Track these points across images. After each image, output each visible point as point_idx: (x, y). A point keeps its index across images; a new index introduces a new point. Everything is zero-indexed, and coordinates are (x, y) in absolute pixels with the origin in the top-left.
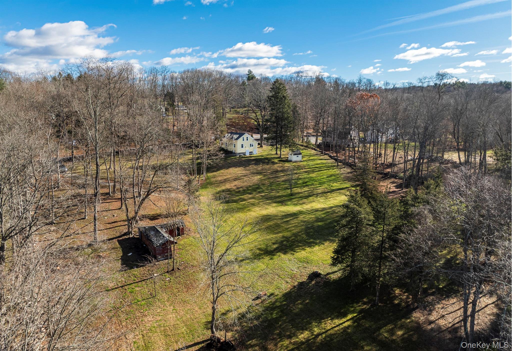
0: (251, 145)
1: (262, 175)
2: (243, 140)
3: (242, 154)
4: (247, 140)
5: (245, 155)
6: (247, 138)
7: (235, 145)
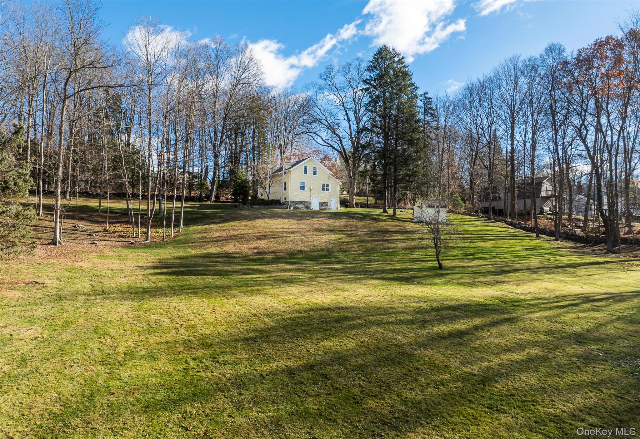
0: (324, 188)
1: (345, 234)
2: (305, 172)
3: (301, 206)
4: (315, 173)
5: (307, 207)
6: (315, 168)
7: (285, 183)
